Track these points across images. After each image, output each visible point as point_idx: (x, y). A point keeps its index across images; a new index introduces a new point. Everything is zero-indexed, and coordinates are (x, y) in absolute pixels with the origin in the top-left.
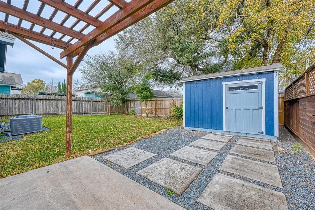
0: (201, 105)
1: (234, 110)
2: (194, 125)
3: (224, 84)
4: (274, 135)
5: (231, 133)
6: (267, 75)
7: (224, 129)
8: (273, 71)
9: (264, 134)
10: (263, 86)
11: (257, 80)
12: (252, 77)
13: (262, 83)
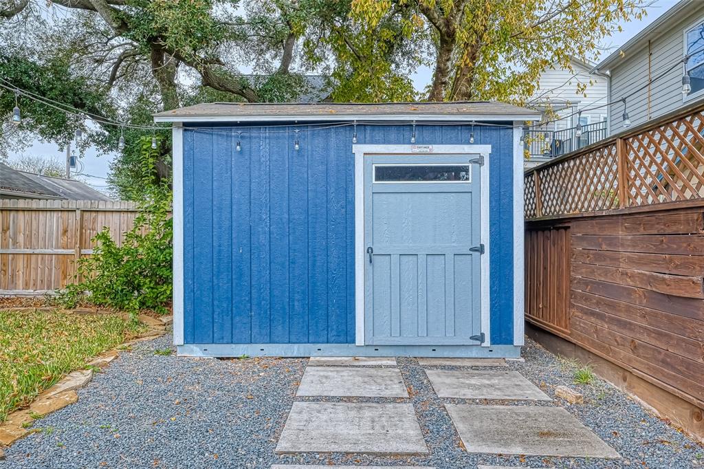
0: (263, 239)
1: (395, 258)
2: (227, 335)
3: (359, 150)
4: (511, 342)
5: (382, 352)
6: (494, 134)
7: (360, 339)
8: (511, 123)
9: (487, 343)
10: (485, 170)
11: (466, 149)
12: (453, 134)
13: (479, 161)
